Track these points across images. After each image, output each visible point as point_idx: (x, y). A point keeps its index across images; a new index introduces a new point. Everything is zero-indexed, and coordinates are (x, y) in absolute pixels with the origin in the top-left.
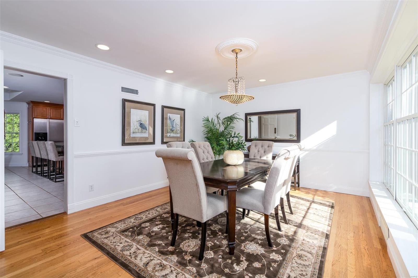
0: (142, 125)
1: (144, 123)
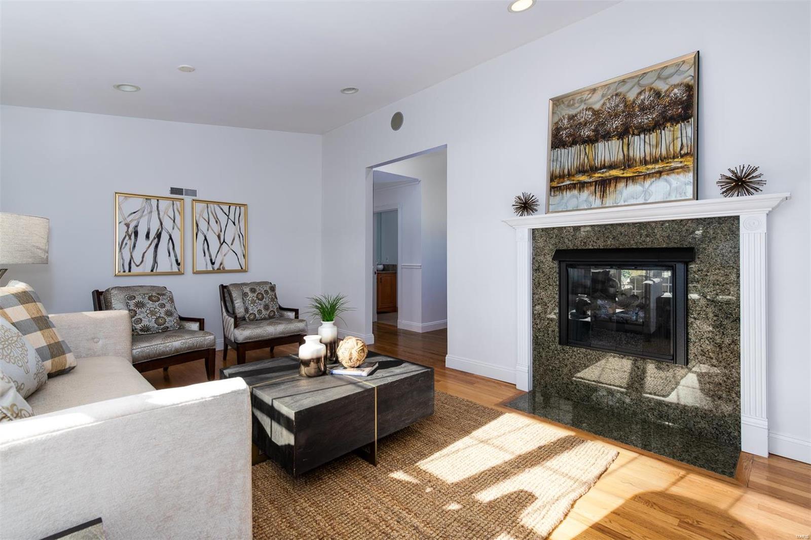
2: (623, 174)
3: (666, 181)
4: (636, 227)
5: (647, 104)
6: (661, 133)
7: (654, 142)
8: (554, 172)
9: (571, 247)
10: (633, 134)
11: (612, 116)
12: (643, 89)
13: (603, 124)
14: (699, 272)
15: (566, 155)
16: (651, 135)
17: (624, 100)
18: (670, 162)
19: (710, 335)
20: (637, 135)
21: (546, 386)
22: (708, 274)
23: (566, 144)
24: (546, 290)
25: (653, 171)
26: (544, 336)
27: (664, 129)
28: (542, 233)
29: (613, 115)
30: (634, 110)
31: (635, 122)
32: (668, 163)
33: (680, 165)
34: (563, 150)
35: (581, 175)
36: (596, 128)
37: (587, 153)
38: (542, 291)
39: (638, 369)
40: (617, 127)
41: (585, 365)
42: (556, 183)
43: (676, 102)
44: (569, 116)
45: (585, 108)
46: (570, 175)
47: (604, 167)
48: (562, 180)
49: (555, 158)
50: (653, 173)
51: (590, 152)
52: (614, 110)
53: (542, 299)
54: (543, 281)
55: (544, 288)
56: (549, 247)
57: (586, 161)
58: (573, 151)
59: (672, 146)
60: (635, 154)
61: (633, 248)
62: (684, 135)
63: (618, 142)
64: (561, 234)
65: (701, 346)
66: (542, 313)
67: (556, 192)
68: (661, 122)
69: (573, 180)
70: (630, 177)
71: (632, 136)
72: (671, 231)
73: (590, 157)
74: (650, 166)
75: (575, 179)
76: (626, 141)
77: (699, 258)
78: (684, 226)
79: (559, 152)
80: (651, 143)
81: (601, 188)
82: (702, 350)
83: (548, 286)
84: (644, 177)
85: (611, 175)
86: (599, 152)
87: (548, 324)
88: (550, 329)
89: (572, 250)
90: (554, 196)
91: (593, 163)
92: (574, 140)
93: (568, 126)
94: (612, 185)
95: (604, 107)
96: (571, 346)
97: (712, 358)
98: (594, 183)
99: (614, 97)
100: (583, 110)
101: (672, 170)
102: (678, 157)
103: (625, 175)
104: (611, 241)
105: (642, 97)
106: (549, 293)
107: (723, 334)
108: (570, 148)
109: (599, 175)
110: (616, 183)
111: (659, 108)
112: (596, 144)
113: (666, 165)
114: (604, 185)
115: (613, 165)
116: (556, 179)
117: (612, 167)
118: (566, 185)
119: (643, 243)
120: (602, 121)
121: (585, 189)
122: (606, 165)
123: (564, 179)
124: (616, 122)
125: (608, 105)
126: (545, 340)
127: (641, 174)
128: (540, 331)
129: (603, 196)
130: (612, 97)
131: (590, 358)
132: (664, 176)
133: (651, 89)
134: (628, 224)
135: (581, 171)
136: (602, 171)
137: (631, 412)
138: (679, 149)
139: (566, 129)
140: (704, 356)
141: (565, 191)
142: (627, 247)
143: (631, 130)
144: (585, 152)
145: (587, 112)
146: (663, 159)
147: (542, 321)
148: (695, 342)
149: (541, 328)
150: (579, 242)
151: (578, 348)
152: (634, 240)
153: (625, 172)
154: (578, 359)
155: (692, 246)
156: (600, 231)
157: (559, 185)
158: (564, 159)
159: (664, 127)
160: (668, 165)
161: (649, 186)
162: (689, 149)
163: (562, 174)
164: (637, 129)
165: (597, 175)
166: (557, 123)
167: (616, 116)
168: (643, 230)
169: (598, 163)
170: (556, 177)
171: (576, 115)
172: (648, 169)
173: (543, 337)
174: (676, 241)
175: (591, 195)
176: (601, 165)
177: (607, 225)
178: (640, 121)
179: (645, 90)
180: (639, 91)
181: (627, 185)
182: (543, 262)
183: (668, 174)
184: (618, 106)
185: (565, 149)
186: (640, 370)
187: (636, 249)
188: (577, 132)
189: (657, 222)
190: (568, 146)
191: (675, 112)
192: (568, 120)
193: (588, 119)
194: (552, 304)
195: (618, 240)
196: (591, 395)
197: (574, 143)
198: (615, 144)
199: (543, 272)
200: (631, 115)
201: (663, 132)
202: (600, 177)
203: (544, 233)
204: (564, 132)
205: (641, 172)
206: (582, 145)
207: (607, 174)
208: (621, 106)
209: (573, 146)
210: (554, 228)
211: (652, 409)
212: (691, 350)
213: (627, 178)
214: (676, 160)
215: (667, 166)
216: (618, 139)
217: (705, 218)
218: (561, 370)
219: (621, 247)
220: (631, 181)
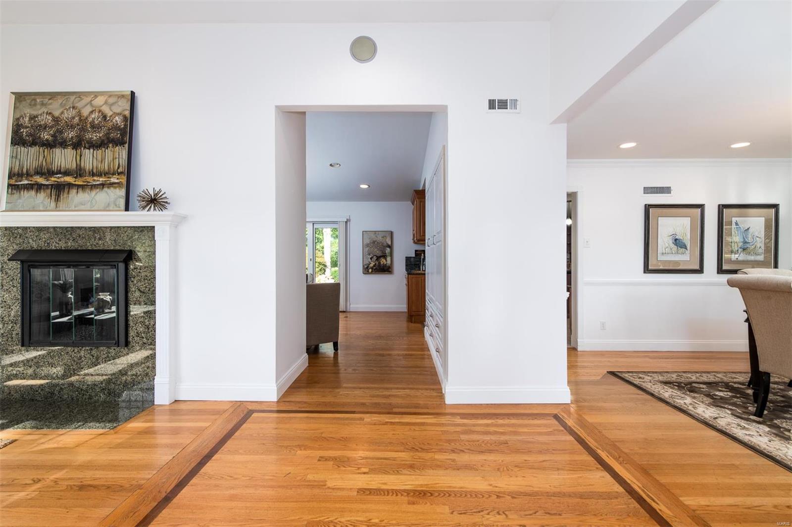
0: (678, 241)
1: (681, 238)
2: (75, 181)
3: (107, 192)
4: (91, 231)
5: (96, 123)
6: (105, 151)
7: (99, 158)
8: (13, 169)
9: (35, 247)
10: (85, 147)
11: (68, 126)
12: (94, 109)
13: (61, 132)
14: (135, 270)
15: (26, 153)
16: (98, 152)
17: (79, 114)
18: (110, 178)
19: (142, 320)
20: (88, 149)
21: (10, 393)
22: (141, 271)
23: (26, 143)
24: (10, 292)
25: (98, 183)
26: (7, 340)
27: (107, 149)
28: (5, 232)
29: (70, 125)
30: (86, 126)
31: (87, 137)
32: (108, 178)
33: (117, 181)
34: (23, 148)
35: (38, 177)
36: (55, 133)
37: (46, 156)
38: (5, 293)
39: (93, 356)
40: (72, 137)
41: (49, 362)
42: (13, 181)
43: (116, 128)
44: (30, 116)
45: (46, 111)
46: (28, 175)
47: (59, 172)
48: (20, 178)
49: (14, 155)
50: (98, 185)
51: (48, 156)
52: (71, 121)
53: (5, 302)
54: (7, 283)
55: (7, 290)
56: (13, 247)
57: (44, 164)
58: (33, 151)
59: (112, 164)
60: (85, 165)
61: (89, 250)
62: (121, 156)
63: (73, 151)
64: (25, 234)
65: (136, 329)
66: (5, 316)
67: (13, 190)
68: (106, 142)
69: (31, 181)
70: (80, 185)
71: (84, 149)
72: (117, 236)
73: (48, 160)
74: (95, 178)
75: (33, 180)
76: (79, 151)
77: (135, 258)
78: (125, 232)
79: (19, 149)
80: (98, 158)
81: (56, 192)
82: (137, 332)
83: (12, 288)
84: (91, 188)
85: (65, 180)
86: (56, 157)
87: (12, 327)
88: (14, 333)
89: (35, 250)
90: (11, 194)
91: (51, 167)
92: (33, 140)
93: (29, 125)
94: (65, 190)
95: (62, 115)
96: (34, 346)
97: (143, 338)
98: (50, 187)
99: (71, 109)
100: (44, 112)
101: (112, 185)
102: (116, 174)
103: (77, 183)
104: (71, 243)
105: (93, 116)
106: (13, 295)
107: (150, 318)
108: (30, 148)
109: (55, 179)
110: (69, 189)
111: (104, 130)
112: (54, 150)
113: (107, 179)
114: (59, 189)
115: (68, 171)
116: (14, 176)
117: (67, 173)
118: (24, 184)
119: (97, 245)
120: (60, 129)
121: (42, 191)
122: (62, 171)
123: (22, 178)
124: (72, 133)
125: (66, 115)
126: (9, 345)
127: (89, 184)
128: (4, 336)
129: (57, 199)
130: (70, 108)
131: (53, 355)
132: (106, 189)
133: (100, 111)
134: (85, 228)
135: (39, 172)
136: (58, 176)
137: (88, 397)
138: (117, 168)
139: (27, 127)
140: (138, 336)
141: (23, 190)
142: (84, 248)
143: (83, 143)
144: (44, 155)
145: (47, 116)
146: (106, 174)
147: (6, 325)
148: (133, 327)
149: (4, 333)
150: (43, 243)
151: (42, 348)
152: (89, 243)
153: (77, 180)
154: (42, 358)
155: (131, 248)
156: (62, 233)
157: (17, 183)
158: (23, 157)
159: (108, 147)
160: (109, 179)
161: (95, 196)
162: (123, 169)
163: (20, 172)
164: (88, 143)
165: (53, 179)
166: (18, 119)
167: (72, 127)
168: (97, 234)
169: (55, 168)
170: (14, 175)
171: (37, 117)
172: (94, 180)
173: (6, 342)
174: (120, 244)
175: (47, 198)
176: (57, 169)
177: (68, 227)
178: (90, 137)
179: (95, 110)
180: (91, 109)
181: (77, 192)
182: (6, 263)
183: (108, 187)
184: (74, 118)
185: (25, 147)
186: (95, 357)
187: (91, 250)
188: (37, 134)
189: (107, 227)
190: (27, 146)
191: (116, 136)
192: (29, 119)
193: (48, 123)
194: (16, 307)
195: (77, 242)
196: (54, 391)
197: (33, 144)
198: (69, 152)
199: (7, 273)
200: (83, 129)
201: (107, 150)
202: (56, 181)
203: (8, 232)
204: (25, 131)
205: (89, 182)
206: (41, 148)
207: (62, 180)
208: (77, 118)
209: (33, 146)
210: (18, 228)
211: (103, 389)
212: (130, 334)
213: (78, 186)
214: (114, 176)
215: (108, 181)
216: (73, 149)
217: (139, 227)
218: (25, 372)
219: (79, 249)
220: (81, 189)
